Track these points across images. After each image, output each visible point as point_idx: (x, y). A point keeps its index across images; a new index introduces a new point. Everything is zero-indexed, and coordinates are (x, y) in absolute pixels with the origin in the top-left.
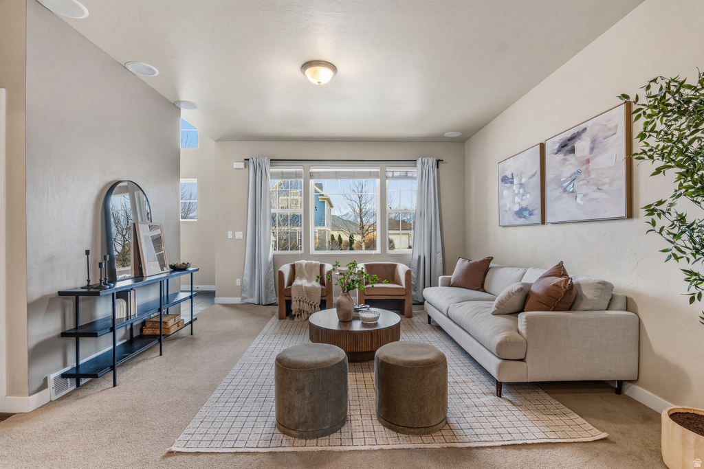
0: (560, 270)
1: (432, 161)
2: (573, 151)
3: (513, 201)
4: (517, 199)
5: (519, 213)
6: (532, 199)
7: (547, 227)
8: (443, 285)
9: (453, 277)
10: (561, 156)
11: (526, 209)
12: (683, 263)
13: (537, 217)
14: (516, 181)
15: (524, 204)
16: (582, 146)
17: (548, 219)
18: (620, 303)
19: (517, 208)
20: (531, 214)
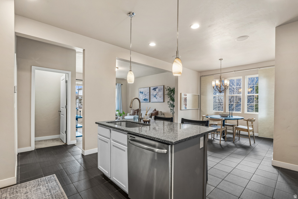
0: (155, 110)
1: (120, 84)
2: (156, 90)
3: (143, 97)
4: (144, 97)
5: (145, 100)
6: (147, 97)
7: (150, 103)
8: (129, 115)
9: (131, 113)
10: (153, 91)
11: (146, 99)
12: (170, 108)
13: (148, 101)
14: (144, 93)
15: (146, 98)
16: (157, 90)
17: (151, 101)
18: (163, 114)
19: (144, 99)
20: (147, 100)
